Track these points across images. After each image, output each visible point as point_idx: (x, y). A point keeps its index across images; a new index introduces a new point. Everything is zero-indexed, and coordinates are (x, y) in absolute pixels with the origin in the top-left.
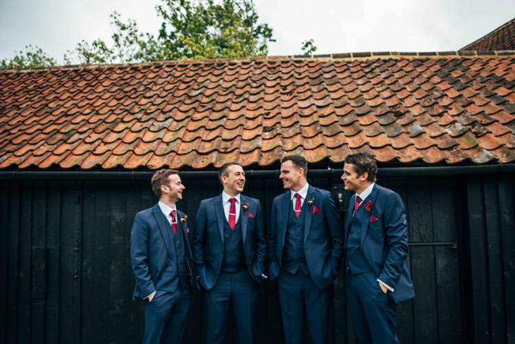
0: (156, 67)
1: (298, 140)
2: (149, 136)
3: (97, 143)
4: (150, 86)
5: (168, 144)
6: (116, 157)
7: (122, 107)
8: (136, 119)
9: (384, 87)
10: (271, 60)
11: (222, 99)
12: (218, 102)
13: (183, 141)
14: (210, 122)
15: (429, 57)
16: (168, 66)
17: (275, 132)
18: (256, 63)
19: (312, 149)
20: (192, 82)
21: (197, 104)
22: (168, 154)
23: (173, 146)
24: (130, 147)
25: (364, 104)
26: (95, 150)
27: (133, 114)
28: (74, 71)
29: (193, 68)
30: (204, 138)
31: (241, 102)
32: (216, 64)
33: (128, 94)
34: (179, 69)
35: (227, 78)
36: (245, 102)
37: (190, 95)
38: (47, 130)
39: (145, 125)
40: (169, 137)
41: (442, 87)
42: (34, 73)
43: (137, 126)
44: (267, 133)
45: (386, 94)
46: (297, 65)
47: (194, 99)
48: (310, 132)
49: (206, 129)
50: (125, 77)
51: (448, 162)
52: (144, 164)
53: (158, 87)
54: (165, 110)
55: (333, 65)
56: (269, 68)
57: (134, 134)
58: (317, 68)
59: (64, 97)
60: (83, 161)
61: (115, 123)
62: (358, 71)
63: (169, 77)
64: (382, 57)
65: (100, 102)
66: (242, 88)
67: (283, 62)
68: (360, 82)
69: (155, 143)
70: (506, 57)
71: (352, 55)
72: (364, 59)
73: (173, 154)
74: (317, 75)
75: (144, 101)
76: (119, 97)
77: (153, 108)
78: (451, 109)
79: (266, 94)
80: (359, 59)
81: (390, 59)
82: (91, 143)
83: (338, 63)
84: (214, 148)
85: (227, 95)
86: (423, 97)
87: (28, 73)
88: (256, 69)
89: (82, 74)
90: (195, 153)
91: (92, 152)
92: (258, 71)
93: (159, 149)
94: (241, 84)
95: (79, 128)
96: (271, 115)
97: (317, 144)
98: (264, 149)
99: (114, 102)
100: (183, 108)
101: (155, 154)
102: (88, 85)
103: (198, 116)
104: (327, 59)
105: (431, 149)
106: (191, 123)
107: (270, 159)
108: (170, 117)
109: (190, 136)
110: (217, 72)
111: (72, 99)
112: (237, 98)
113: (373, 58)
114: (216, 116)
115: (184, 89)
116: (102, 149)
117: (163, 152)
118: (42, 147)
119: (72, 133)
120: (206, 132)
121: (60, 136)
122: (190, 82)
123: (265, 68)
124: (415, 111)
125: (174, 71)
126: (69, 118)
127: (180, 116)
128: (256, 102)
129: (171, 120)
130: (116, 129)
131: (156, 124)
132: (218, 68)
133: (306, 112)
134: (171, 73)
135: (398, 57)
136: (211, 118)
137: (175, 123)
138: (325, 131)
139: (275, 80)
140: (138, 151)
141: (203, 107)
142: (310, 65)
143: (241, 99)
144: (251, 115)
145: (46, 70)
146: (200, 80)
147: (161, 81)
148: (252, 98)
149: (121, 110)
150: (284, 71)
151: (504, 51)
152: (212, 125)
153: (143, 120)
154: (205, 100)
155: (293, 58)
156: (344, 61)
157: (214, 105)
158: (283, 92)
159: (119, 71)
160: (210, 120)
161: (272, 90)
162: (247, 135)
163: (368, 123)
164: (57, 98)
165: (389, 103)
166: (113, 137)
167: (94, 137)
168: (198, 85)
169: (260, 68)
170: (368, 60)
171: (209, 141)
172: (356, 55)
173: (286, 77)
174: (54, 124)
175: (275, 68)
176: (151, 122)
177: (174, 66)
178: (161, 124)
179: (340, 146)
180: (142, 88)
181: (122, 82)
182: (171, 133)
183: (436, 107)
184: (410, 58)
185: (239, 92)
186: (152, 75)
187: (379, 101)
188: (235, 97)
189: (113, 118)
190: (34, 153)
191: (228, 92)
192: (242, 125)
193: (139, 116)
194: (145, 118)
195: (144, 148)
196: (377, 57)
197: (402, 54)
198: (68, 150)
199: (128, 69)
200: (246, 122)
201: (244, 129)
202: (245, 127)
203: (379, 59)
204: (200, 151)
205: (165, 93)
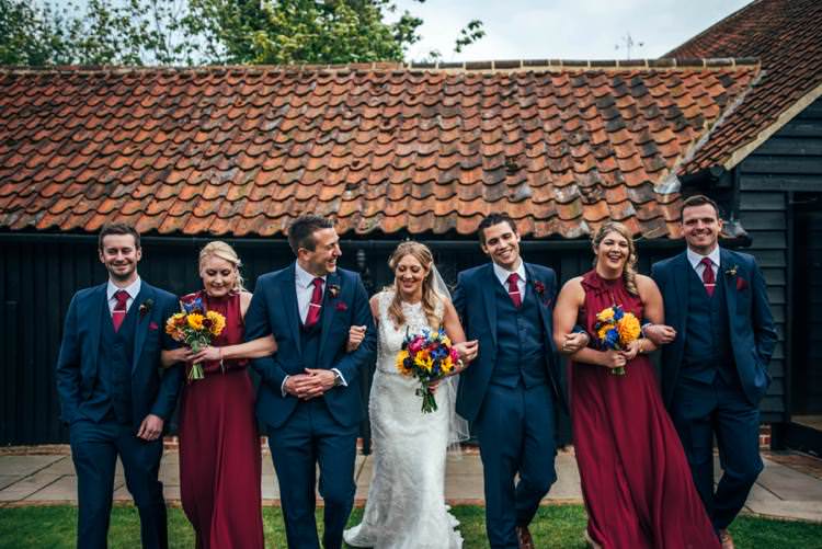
0: (215, 77)
1: (380, 204)
2: (210, 192)
3: (148, 200)
4: (208, 111)
5: (232, 203)
6: (172, 219)
7: (174, 146)
8: (192, 166)
9: (515, 125)
10: (379, 71)
11: (303, 137)
12: (297, 143)
13: (251, 201)
14: (285, 174)
15: (605, 69)
16: (233, 75)
17: (357, 192)
18: (357, 75)
19: (394, 216)
20: (266, 107)
21: (270, 144)
22: (232, 216)
23: (238, 207)
24: (188, 207)
25: (478, 153)
26: (147, 209)
27: (188, 157)
28: (97, 76)
29: (268, 81)
30: (275, 197)
31: (326, 143)
32: (300, 75)
33: (180, 123)
34: (249, 81)
35: (314, 101)
36: (331, 144)
37: (262, 128)
38: (81, 179)
39: (205, 175)
40: (234, 194)
41: (594, 125)
42: (35, 76)
43: (195, 177)
44: (349, 193)
45: (513, 136)
46: (413, 80)
47: (267, 137)
48: (398, 192)
49: (279, 185)
50: (173, 93)
51: (536, 236)
52: (206, 230)
53: (220, 112)
54: (229, 153)
55: (462, 82)
56: (374, 85)
57: (192, 188)
58: (439, 87)
59: (91, 124)
60: (136, 223)
61: (167, 170)
62: (493, 95)
63: (235, 97)
64: (536, 70)
65: (143, 135)
66: (331, 119)
67: (394, 75)
68: (488, 114)
69: (218, 202)
70: (717, 69)
71: (493, 65)
72: (510, 72)
73: (237, 217)
74: (435, 99)
75: (202, 137)
76: (168, 128)
77: (215, 149)
78: (582, 163)
79: (360, 130)
80: (503, 71)
81: (547, 73)
82: (141, 199)
83: (472, 77)
84: (285, 211)
85: (310, 130)
86: (558, 143)
87: (27, 76)
88: (356, 85)
89: (109, 82)
90: (263, 216)
91: (144, 212)
92: (358, 90)
93: (222, 210)
94: (332, 112)
95: (123, 176)
96: (360, 166)
97: (400, 210)
98: (341, 214)
99: (161, 137)
100: (253, 150)
101: (217, 216)
102: (121, 105)
103: (270, 164)
104: (457, 71)
105: (524, 220)
106: (262, 174)
107: (344, 227)
108: (236, 166)
109: (259, 193)
110: (301, 89)
111: (104, 129)
112: (322, 136)
113: (523, 70)
114: (293, 163)
115: (255, 118)
116: (155, 207)
117: (227, 214)
118: (82, 203)
119: (114, 183)
120: (279, 188)
121: (100, 188)
122: (263, 106)
123: (367, 87)
124: (536, 165)
125: (242, 85)
126: (105, 161)
127: (249, 163)
128: (345, 144)
129: (236, 169)
130: (170, 181)
131: (218, 174)
132: (304, 82)
133: (404, 163)
134: (238, 89)
135: (559, 69)
136: (286, 167)
137: (242, 174)
138: (416, 192)
139: (377, 106)
140: (198, 211)
141: (278, 149)
142: (432, 80)
143: (327, 139)
144: (335, 163)
145: (53, 72)
146: (278, 102)
147: (224, 101)
148: (343, 137)
149: (172, 149)
150: (394, 89)
151: (718, 60)
152: (287, 178)
153: (202, 168)
154: (282, 138)
155: (409, 68)
156: (481, 74)
157: (292, 148)
158: (383, 128)
159: (162, 81)
160: (286, 171)
161: (369, 125)
162: (327, 193)
163: (471, 181)
164: (83, 126)
165: (510, 151)
166: (166, 191)
167: (144, 190)
168: (274, 112)
169: (361, 85)
170: (514, 74)
171: (281, 201)
172: (500, 65)
173: (394, 100)
174: (88, 168)
175: (381, 85)
176: (211, 172)
177: (240, 75)
178: (224, 174)
179: (425, 213)
180: (198, 114)
181: (170, 101)
182: (236, 188)
183: (565, 159)
184: (577, 70)
185: (327, 126)
186: (210, 91)
187: (499, 147)
188: (320, 135)
189: (163, 163)
190: (74, 210)
191: (312, 125)
192: (321, 180)
193: (196, 161)
194: (204, 164)
195: (206, 208)
196: (528, 69)
197: (566, 64)
198: (115, 209)
199: (175, 78)
200: (327, 175)
201: (325, 185)
202: (325, 182)
203: (531, 72)
204: (269, 214)
205: (230, 125)
